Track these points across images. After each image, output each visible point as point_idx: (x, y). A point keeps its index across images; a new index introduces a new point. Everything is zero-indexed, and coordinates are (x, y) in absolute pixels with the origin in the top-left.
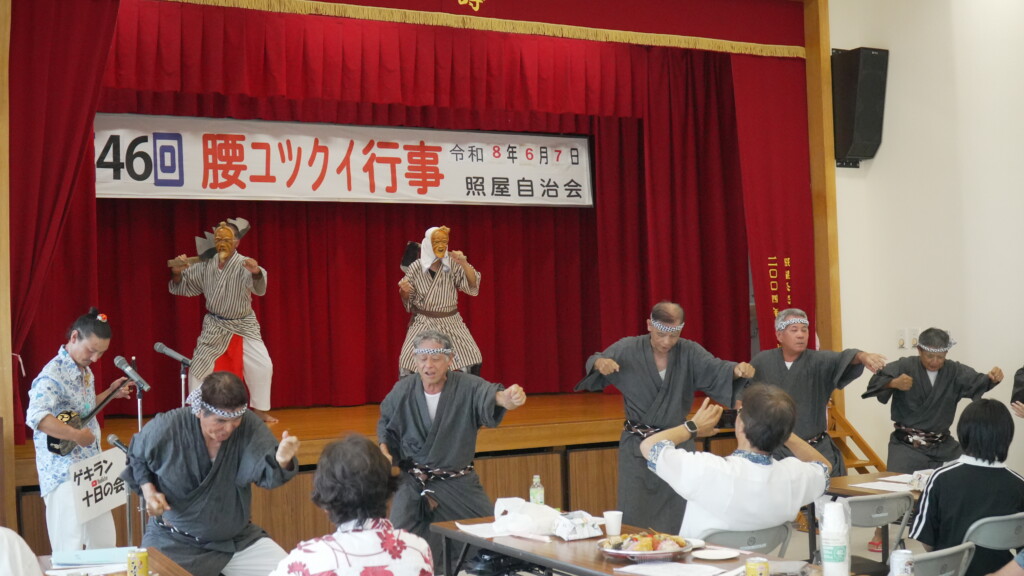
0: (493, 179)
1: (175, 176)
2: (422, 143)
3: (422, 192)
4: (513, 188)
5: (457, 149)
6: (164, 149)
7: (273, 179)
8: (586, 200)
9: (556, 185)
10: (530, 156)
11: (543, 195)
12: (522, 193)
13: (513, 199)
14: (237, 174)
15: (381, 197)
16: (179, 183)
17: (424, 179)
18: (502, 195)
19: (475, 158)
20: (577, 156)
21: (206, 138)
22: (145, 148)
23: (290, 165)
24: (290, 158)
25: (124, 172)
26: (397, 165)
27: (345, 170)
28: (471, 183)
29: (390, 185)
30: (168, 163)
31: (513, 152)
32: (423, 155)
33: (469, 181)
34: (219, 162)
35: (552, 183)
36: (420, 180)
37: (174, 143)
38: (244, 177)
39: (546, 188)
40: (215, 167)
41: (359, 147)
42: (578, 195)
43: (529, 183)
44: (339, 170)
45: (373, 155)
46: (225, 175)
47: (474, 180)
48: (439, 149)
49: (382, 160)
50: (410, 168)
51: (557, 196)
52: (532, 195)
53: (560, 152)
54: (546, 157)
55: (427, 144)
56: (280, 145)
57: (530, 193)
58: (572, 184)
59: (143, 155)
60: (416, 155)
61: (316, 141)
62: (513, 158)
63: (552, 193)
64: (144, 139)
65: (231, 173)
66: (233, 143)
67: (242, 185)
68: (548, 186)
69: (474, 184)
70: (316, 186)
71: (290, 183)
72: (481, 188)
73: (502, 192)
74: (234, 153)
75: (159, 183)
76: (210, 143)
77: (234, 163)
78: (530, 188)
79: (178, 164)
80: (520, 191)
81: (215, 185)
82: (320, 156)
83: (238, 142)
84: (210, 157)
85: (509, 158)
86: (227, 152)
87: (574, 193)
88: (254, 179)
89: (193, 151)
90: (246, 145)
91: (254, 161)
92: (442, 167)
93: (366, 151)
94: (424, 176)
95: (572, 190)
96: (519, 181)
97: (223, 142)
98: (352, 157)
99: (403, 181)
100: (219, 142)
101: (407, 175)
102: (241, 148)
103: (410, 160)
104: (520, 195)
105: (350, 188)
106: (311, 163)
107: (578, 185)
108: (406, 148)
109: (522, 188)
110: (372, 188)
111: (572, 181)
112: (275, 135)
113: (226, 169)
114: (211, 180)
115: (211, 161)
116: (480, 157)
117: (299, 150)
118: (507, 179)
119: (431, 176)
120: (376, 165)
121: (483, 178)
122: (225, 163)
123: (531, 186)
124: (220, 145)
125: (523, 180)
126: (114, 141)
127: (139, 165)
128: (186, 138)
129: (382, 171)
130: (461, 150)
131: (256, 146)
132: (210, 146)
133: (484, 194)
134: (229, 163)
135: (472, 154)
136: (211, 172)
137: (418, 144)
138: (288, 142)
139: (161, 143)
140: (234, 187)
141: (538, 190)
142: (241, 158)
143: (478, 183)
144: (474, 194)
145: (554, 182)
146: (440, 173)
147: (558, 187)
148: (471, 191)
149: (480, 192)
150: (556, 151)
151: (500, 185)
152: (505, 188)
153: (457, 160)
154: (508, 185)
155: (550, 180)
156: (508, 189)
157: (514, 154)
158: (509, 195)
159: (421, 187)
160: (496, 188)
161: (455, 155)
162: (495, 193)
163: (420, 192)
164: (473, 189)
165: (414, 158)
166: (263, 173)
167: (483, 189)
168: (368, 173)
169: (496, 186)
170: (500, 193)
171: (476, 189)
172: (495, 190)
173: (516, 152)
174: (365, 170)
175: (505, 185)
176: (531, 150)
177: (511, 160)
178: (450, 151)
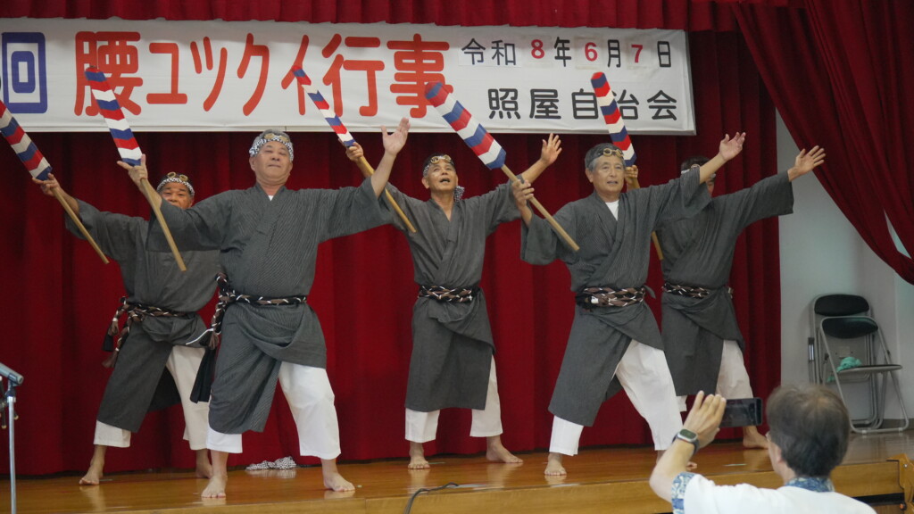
0: (533, 91)
1: (34, 98)
2: (417, 39)
3: (418, 114)
4: (564, 106)
5: (473, 45)
6: (18, 56)
7: (182, 99)
8: (685, 122)
9: (634, 100)
10: (591, 55)
12: (579, 113)
13: (565, 123)
14: (127, 92)
15: (353, 122)
16: (41, 107)
17: (421, 94)
18: (548, 117)
19: (502, 60)
20: (668, 53)
21: (80, 38)
23: (210, 76)
24: (210, 66)
26: (377, 73)
27: (295, 81)
28: (497, 99)
29: (366, 104)
30: (23, 78)
31: (564, 49)
32: (419, 57)
33: (493, 95)
35: (627, 97)
36: (415, 95)
37: (33, 48)
38: (138, 96)
39: (618, 106)
41: (317, 46)
42: (672, 116)
43: (591, 98)
45: (339, 58)
47: (501, 94)
48: (445, 46)
49: (353, 65)
50: (397, 77)
51: (636, 117)
52: (596, 116)
53: (640, 47)
54: (618, 56)
55: (425, 38)
56: (194, 46)
57: (592, 113)
58: (661, 97)
60: (408, 56)
61: (250, 38)
62: (565, 58)
63: (629, 113)
65: (119, 90)
66: (122, 44)
67: (136, 110)
68: (621, 101)
69: (501, 100)
70: (249, 108)
71: (208, 105)
72: (512, 106)
73: (547, 112)
74: (123, 59)
76: (86, 45)
77: (123, 75)
78: (591, 105)
79: (39, 79)
80: (575, 110)
81: (94, 109)
82: (256, 62)
83: (129, 43)
84: (87, 66)
85: (558, 58)
87: (664, 112)
88: (153, 99)
90: (142, 46)
91: (153, 71)
92: (449, 74)
93: (327, 52)
94: (421, 89)
95: (660, 108)
96: (574, 94)
97: (106, 43)
98: (306, 62)
99: (386, 97)
100: (100, 44)
101: (394, 89)
102: (134, 52)
103: (398, 64)
104: (576, 117)
105: (302, 111)
106: (241, 72)
107: (670, 99)
108: (391, 45)
109: (578, 105)
110: (338, 109)
111: (661, 93)
114: (87, 102)
116: (510, 58)
117: (224, 53)
118: (555, 92)
120: (343, 72)
121: (515, 91)
122: (110, 75)
123: (595, 102)
124: (102, 47)
129: (353, 82)
130: (480, 47)
131: (155, 48)
132: (86, 50)
133: (518, 117)
134: (116, 75)
135: (498, 53)
136: (88, 89)
137: (411, 39)
138: (206, 41)
139: (13, 48)
142: (134, 68)
143: (508, 99)
144: (501, 116)
145: (632, 96)
146: (447, 83)
147: (638, 103)
148: (497, 112)
149: (512, 113)
150: (633, 46)
151: (543, 101)
152: (553, 105)
153: (473, 63)
154: (557, 101)
155: (624, 92)
156: (556, 107)
157: (566, 52)
158: (559, 117)
159: (417, 107)
160: (538, 107)
161: (470, 55)
162: (536, 114)
163: (415, 114)
164: (501, 109)
165: (405, 61)
166: (167, 89)
167: (516, 108)
168: (331, 86)
169: (537, 103)
170: (544, 114)
171: (504, 108)
172: (536, 109)
173: (568, 49)
174: (327, 81)
175: (552, 101)
176: (594, 45)
177: (562, 61)
178: (463, 49)
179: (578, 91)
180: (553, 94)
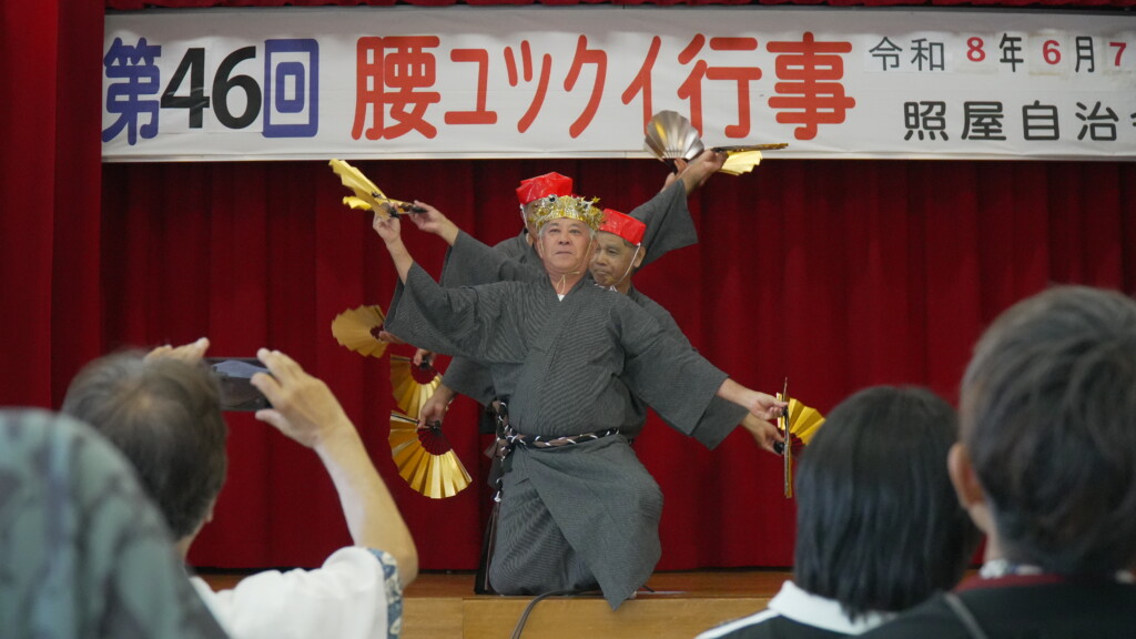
0: (967, 105)
1: (302, 118)
2: (808, 36)
3: (806, 134)
4: (1011, 123)
5: (886, 45)
6: (285, 69)
7: (491, 118)
9: (1112, 115)
10: (1052, 56)
11: (1081, 136)
12: (1032, 133)
13: (1012, 146)
14: (420, 110)
16: (309, 130)
17: (811, 110)
18: (987, 137)
19: (926, 64)
21: (363, 45)
22: (251, 68)
23: (528, 90)
24: (528, 77)
25: (209, 114)
26: (752, 83)
27: (640, 94)
28: (916, 115)
29: (736, 122)
30: (290, 94)
31: (1013, 49)
32: (809, 61)
33: (911, 110)
34: (387, 89)
35: (1102, 112)
36: (802, 110)
37: (303, 58)
38: (433, 115)
39: (1088, 123)
40: (379, 98)
41: (671, 49)
43: (1050, 112)
44: (628, 97)
45: (701, 64)
46: (395, 113)
47: (922, 109)
48: (847, 47)
49: (719, 74)
50: (779, 88)
51: (1113, 138)
52: (1056, 137)
53: (1123, 46)
54: (1091, 58)
55: (819, 38)
56: (508, 53)
57: (1051, 133)
59: (246, 82)
60: (794, 60)
61: (583, 41)
62: (1014, 61)
63: (1103, 132)
64: (248, 53)
65: (409, 108)
66: (416, 51)
67: (429, 132)
68: (1093, 116)
69: (922, 117)
70: (576, 130)
71: (524, 125)
72: (938, 123)
73: (987, 131)
74: (417, 70)
75: (271, 131)
76: (370, 54)
77: (415, 90)
78: (1050, 122)
79: (308, 95)
80: (1027, 128)
81: (374, 134)
82: (589, 71)
83: (425, 50)
84: (370, 81)
85: (1004, 60)
86: (403, 70)
88: (453, 118)
89: (338, 70)
90: (441, 54)
91: (454, 84)
92: (850, 84)
93: (684, 58)
94: (811, 103)
96: (1025, 108)
97: (395, 50)
98: (655, 70)
99: (762, 114)
100: (387, 51)
101: (773, 103)
102: (430, 60)
103: (781, 71)
104: (1027, 137)
106: (569, 83)
108: (772, 47)
109: (1031, 122)
112: (499, 33)
113: (399, 101)
114: (369, 123)
115: (370, 86)
116: (937, 61)
117: (547, 60)
118: (999, 104)
119: (825, 103)
120: (706, 84)
121: (943, 105)
122: (398, 90)
123: (1055, 117)
124: (390, 56)
126: (195, 58)
127: (237, 101)
128: (327, 48)
129: (719, 100)
130: (895, 47)
131: (459, 55)
132: (370, 59)
133: (945, 137)
134: (407, 90)
135: (920, 55)
136: (370, 107)
137: (800, 39)
138: (525, 46)
139: (278, 58)
140: (414, 136)
141: (1070, 125)
142: (430, 80)
143: (932, 114)
144: (921, 136)
145: (1109, 110)
146: (847, 95)
147: (1116, 119)
148: (916, 131)
149: (937, 133)
150: (1113, 44)
151: (981, 117)
152: (995, 123)
153: (885, 69)
154: (1002, 116)
155: (1098, 105)
156: (1000, 125)
157: (1016, 52)
158: (1003, 138)
159: (804, 125)
160: (974, 124)
161: (881, 58)
162: (970, 133)
163: (800, 134)
164: (921, 128)
165: (789, 67)
166: (472, 106)
167: (943, 126)
168: (688, 100)
169: (973, 120)
170: (983, 134)
171: (926, 127)
172: (971, 127)
173: (1019, 49)
174: (682, 93)
175: (993, 117)
176: (1056, 44)
177: (1010, 65)
178: (871, 51)
179: (1032, 104)
180: (995, 107)
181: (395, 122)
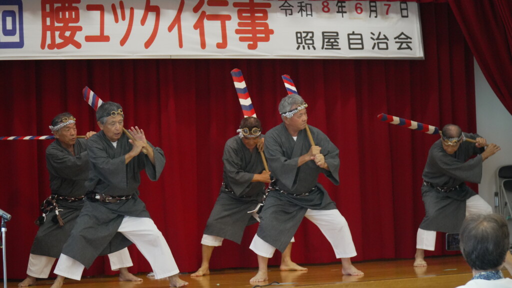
0: (323, 33)
1: (15, 39)
2: (251, 0)
3: (252, 47)
4: (343, 42)
5: (286, 4)
7: (107, 39)
8: (417, 52)
9: (386, 38)
10: (359, 10)
11: (373, 48)
12: (352, 46)
13: (344, 52)
14: (73, 35)
15: (212, 53)
17: (255, 35)
18: (332, 49)
19: (304, 13)
20: (407, 9)
21: (44, 2)
23: (123, 25)
24: (124, 18)
26: (227, 22)
27: (176, 27)
28: (301, 38)
29: (221, 41)
31: (342, 7)
32: (252, 12)
33: (299, 35)
34: (56, 24)
35: (382, 37)
36: (251, 35)
38: (79, 37)
39: (376, 41)
40: (53, 29)
41: (189, 6)
42: (409, 48)
43: (359, 37)
44: (170, 29)
45: (204, 13)
46: (61, 36)
47: (304, 35)
48: (269, 5)
49: (212, 17)
50: (240, 24)
51: (387, 48)
52: (363, 48)
53: (389, 6)
54: (376, 11)
55: (256, 1)
56: (113, 7)
57: (360, 46)
58: (403, 36)
60: (246, 12)
61: (148, 2)
62: (343, 12)
63: (383, 46)
65: (68, 34)
66: (70, 5)
67: (78, 45)
68: (378, 39)
69: (303, 39)
70: (148, 44)
71: (123, 42)
73: (332, 45)
74: (70, 15)
76: (48, 7)
77: (70, 25)
78: (360, 41)
80: (350, 44)
81: (52, 46)
82: (151, 17)
83: (74, 5)
84: (48, 20)
85: (338, 12)
87: (404, 46)
88: (89, 39)
90: (82, 7)
91: (88, 22)
92: (271, 23)
93: (196, 10)
94: (254, 32)
95: (402, 43)
96: (349, 35)
97: (60, 5)
98: (182, 16)
99: (233, 37)
100: (56, 5)
101: (237, 32)
102: (77, 10)
103: (240, 17)
104: (350, 48)
105: (181, 46)
106: (143, 22)
107: (408, 38)
108: (235, 5)
109: (351, 41)
110: (203, 45)
111: (402, 33)
113: (62, 30)
114: (48, 41)
115: (49, 23)
116: (309, 12)
117: (132, 10)
118: (337, 33)
119: (261, 32)
120: (206, 23)
121: (312, 33)
122: (62, 25)
123: (361, 39)
124: (57, 8)
125: (353, 34)
128: (26, 3)
129: (212, 29)
130: (290, 6)
131: (91, 7)
132: (48, 10)
133: (314, 49)
134: (66, 25)
135: (301, 9)
136: (49, 33)
137: (247, 1)
138: (121, 3)
140: (70, 47)
141: (368, 43)
142: (77, 20)
143: (308, 37)
144: (304, 48)
145: (384, 35)
146: (270, 28)
147: (388, 40)
148: (301, 45)
149: (311, 46)
150: (385, 5)
151: (330, 39)
152: (336, 42)
153: (286, 16)
154: (338, 39)
155: (380, 33)
156: (338, 43)
157: (343, 8)
158: (340, 49)
159: (252, 43)
160: (327, 42)
161: (284, 11)
162: (325, 47)
163: (250, 47)
164: (304, 44)
165: (244, 15)
166: (98, 33)
167: (313, 43)
168: (198, 31)
169: (326, 40)
170: (330, 47)
171: (306, 44)
172: (325, 44)
173: (345, 7)
174: (195, 27)
175: (335, 39)
176: (361, 4)
177: (341, 14)
178: (280, 7)
179: (351, 33)
180: (335, 34)
181: (61, 41)
